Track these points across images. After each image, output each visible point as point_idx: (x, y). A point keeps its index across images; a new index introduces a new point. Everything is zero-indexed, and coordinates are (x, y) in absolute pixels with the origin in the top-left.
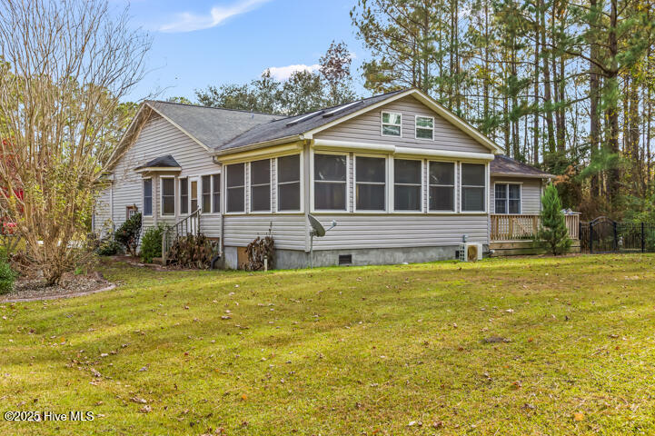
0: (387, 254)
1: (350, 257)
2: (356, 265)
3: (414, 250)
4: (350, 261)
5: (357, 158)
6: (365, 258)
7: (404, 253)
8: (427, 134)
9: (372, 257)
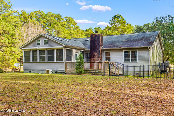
0: (38, 71)
1: (31, 71)
2: (32, 73)
3: (44, 71)
4: (31, 72)
5: (32, 51)
6: (34, 72)
7: (42, 71)
8: (47, 43)
9: (35, 71)
